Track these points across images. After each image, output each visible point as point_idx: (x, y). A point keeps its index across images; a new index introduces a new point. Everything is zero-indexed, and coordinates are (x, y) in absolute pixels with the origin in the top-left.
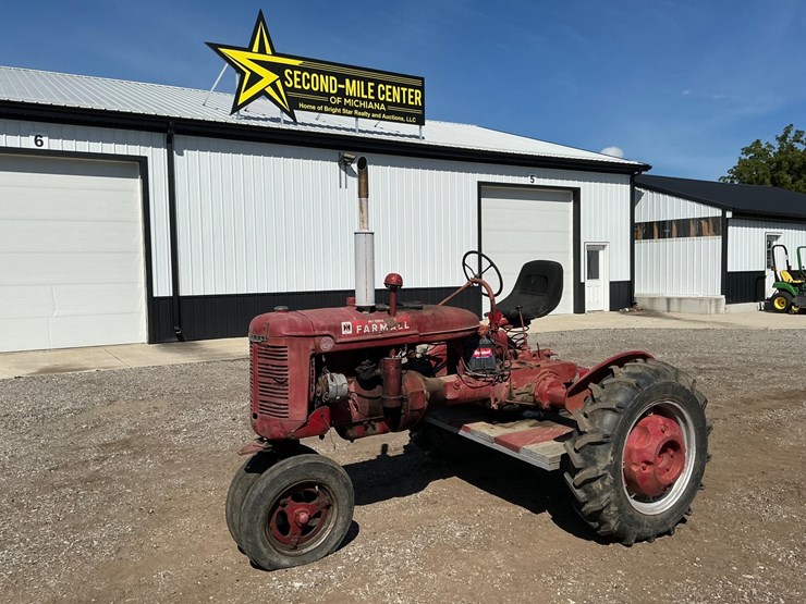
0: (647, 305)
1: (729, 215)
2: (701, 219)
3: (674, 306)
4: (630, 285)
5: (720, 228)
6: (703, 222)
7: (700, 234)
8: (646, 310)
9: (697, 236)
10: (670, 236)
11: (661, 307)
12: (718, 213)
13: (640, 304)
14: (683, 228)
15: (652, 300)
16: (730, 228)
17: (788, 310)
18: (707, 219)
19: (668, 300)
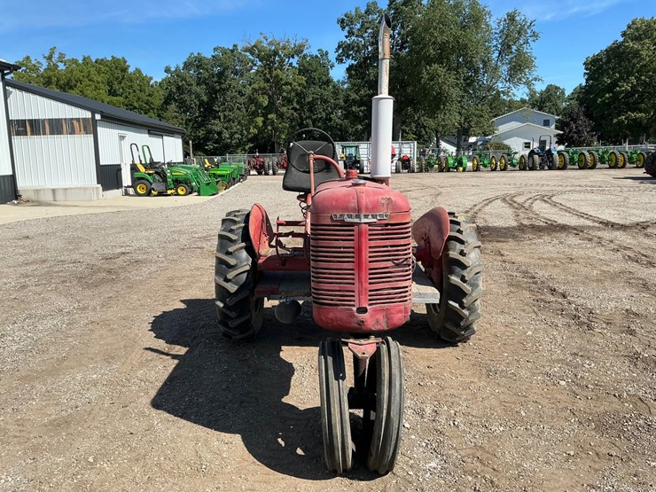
0: (32, 196)
1: (98, 117)
2: (72, 119)
3: (60, 196)
4: (13, 178)
5: (90, 127)
6: (75, 122)
7: (72, 132)
8: (33, 201)
9: (71, 134)
10: (44, 134)
11: (48, 197)
12: (88, 115)
13: (24, 196)
14: (56, 127)
15: (37, 191)
16: (98, 128)
17: (149, 194)
18: (78, 120)
19: (54, 191)
